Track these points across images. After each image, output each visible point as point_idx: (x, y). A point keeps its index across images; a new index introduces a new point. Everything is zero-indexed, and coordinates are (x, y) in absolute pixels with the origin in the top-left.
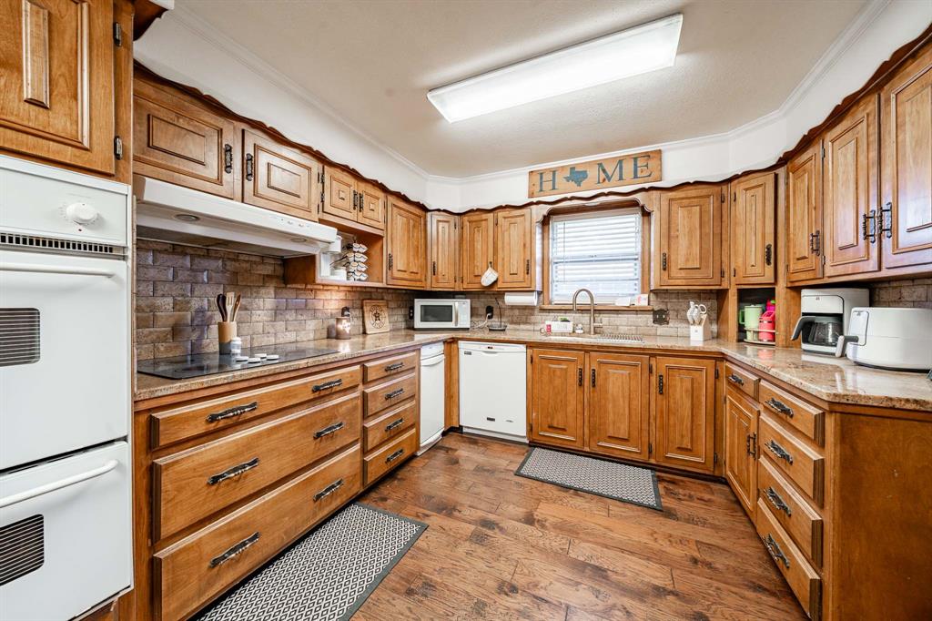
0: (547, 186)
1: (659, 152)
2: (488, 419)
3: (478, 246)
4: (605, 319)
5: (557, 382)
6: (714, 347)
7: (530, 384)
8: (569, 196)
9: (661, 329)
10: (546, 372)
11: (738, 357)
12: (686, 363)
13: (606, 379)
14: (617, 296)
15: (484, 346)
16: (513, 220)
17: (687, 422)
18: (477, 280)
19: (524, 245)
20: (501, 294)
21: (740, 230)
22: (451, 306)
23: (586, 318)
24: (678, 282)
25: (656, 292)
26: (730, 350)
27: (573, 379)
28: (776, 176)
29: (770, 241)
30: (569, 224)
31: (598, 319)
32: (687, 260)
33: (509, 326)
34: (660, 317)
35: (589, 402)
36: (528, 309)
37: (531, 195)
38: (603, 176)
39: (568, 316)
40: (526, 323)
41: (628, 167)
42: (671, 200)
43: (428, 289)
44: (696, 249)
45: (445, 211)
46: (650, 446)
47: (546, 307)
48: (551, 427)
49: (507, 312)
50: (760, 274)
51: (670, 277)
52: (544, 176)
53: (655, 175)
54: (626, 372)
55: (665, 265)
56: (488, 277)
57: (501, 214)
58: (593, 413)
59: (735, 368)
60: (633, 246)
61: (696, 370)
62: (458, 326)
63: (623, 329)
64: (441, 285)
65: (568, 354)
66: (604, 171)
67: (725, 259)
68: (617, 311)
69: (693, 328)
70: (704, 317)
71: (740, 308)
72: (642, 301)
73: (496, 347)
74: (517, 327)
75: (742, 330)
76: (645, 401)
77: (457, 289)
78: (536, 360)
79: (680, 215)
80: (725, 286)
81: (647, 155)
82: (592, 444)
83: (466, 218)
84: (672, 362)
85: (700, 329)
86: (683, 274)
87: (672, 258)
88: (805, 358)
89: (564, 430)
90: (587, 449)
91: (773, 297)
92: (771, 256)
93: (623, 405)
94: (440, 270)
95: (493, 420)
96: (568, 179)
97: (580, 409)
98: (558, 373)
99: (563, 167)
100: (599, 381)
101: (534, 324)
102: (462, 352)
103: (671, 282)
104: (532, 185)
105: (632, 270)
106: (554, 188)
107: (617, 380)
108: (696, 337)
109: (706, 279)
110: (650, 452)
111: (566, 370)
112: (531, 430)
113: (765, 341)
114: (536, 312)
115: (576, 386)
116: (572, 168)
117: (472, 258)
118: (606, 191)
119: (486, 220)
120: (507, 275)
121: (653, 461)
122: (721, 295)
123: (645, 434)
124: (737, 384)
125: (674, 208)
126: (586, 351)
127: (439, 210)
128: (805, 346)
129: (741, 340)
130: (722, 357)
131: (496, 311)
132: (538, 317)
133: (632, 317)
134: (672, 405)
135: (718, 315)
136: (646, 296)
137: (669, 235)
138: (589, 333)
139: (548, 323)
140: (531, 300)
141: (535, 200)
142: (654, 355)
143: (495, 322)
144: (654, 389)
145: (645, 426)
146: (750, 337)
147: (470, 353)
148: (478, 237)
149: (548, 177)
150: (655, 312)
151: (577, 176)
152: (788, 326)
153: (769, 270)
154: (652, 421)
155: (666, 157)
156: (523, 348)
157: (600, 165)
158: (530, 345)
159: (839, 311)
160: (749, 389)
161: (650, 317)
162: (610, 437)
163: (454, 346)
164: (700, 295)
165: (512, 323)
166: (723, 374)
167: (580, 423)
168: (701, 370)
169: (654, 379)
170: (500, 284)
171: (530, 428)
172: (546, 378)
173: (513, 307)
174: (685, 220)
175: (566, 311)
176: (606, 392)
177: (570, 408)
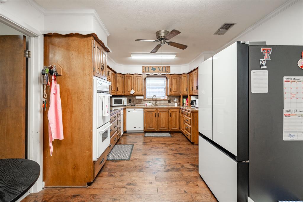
0: (147, 70)
1: (170, 66)
2: (134, 128)
3: (129, 83)
4: (158, 102)
5: (151, 116)
6: (179, 107)
7: (144, 118)
8: (152, 73)
9: (170, 104)
10: (148, 114)
11: (183, 108)
12: (175, 110)
13: (161, 115)
14: (161, 97)
15: (133, 110)
16: (138, 77)
17: (175, 122)
18: (128, 92)
19: (141, 84)
20: (135, 96)
21: (183, 84)
22: (122, 100)
23: (154, 102)
24: (173, 94)
25: (169, 96)
26: (181, 107)
27: (154, 116)
28: (188, 75)
29: (187, 87)
30: (150, 79)
31: (157, 102)
32: (174, 90)
33: (136, 105)
34: (169, 101)
35: (157, 120)
36: (141, 100)
37: (143, 72)
38: (159, 70)
39: (150, 102)
40: (140, 104)
41: (164, 69)
42: (172, 77)
43: (116, 95)
44: (176, 87)
45: (120, 73)
46: (169, 128)
47: (145, 99)
48: (149, 127)
49: (135, 101)
50: (185, 93)
51: (172, 93)
52: (146, 68)
53: (169, 71)
54: (164, 113)
55: (171, 90)
56: (132, 92)
57: (135, 76)
58: (158, 123)
59: (182, 110)
60: (164, 85)
61: (176, 111)
62: (124, 105)
63: (162, 104)
64: (119, 94)
65: (152, 110)
66: (159, 69)
67: (181, 90)
68: (161, 100)
69: (175, 103)
70: (177, 101)
71: (183, 99)
72: (166, 98)
73: (136, 109)
74: (137, 105)
75: (183, 104)
76: (168, 118)
77: (123, 95)
78: (146, 112)
79: (173, 80)
80: (180, 95)
81: (167, 67)
82: (158, 129)
83: (125, 76)
84: (172, 110)
85: (177, 103)
86: (174, 92)
87: (172, 89)
88: (192, 108)
89: (152, 127)
90: (157, 131)
91: (187, 97)
92: (187, 90)
93: (164, 120)
94: (119, 89)
95: (136, 128)
96: (152, 69)
97: (155, 122)
98: (151, 114)
99: (150, 66)
100: (159, 115)
101: (142, 104)
102: (127, 112)
103: (172, 94)
104: (143, 70)
105: (163, 91)
106: (148, 71)
107: (163, 115)
108: (176, 105)
109: (177, 94)
110: (169, 129)
111: (152, 114)
112: (145, 129)
113: (187, 105)
114: (143, 101)
115: (155, 117)
116: (153, 67)
117: (127, 86)
118: (160, 73)
119: (131, 77)
120: (137, 91)
121: (169, 131)
122: (180, 97)
123: (168, 125)
124: (182, 113)
125: (172, 78)
126: (157, 109)
127: (119, 73)
128: (192, 106)
129: (183, 105)
130: (180, 109)
131: (132, 101)
132: (143, 102)
133: (164, 102)
134: (173, 119)
135: (179, 101)
136: (167, 97)
137: (171, 84)
138: (155, 105)
139: (146, 103)
140: (142, 98)
141: (144, 73)
142: (169, 109)
143: (132, 103)
144: (169, 116)
145: (168, 124)
146: (184, 105)
147: (129, 112)
148: (129, 81)
149: (147, 68)
150: (168, 100)
151: (154, 69)
152: (189, 103)
153: (187, 92)
154: (169, 122)
155: (171, 68)
156: (143, 109)
157: (158, 67)
158: (144, 108)
159: (195, 100)
160: (184, 113)
161: (167, 101)
162: (162, 127)
163: (125, 110)
164: (176, 97)
165: (136, 104)
166: (180, 112)
167: (155, 125)
168: (177, 111)
169: (169, 114)
170: (135, 94)
171: (145, 128)
172: (148, 116)
173: (137, 100)
174: (174, 81)
175: (150, 100)
176: (161, 118)
177: (153, 122)
